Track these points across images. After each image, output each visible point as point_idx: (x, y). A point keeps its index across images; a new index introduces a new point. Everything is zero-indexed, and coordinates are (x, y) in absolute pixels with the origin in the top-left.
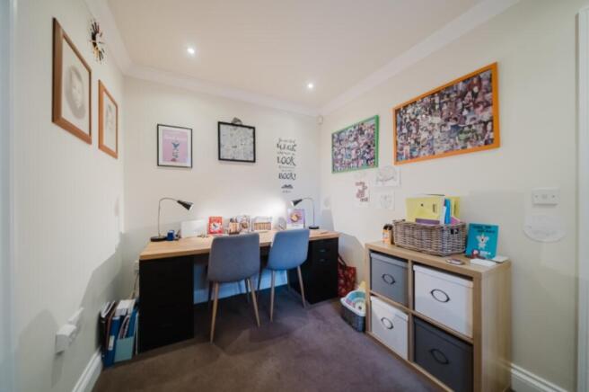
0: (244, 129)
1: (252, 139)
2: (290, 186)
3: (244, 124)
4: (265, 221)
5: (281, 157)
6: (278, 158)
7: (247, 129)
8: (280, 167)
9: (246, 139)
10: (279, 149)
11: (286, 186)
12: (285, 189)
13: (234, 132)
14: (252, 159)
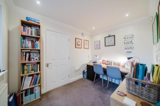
0: (111, 37)
1: (114, 39)
2: (130, 52)
3: (111, 35)
4: (119, 63)
5: (125, 42)
6: (124, 42)
7: (112, 36)
8: (125, 45)
9: (112, 39)
10: (125, 39)
11: (128, 52)
12: (128, 53)
13: (109, 39)
14: (114, 44)
